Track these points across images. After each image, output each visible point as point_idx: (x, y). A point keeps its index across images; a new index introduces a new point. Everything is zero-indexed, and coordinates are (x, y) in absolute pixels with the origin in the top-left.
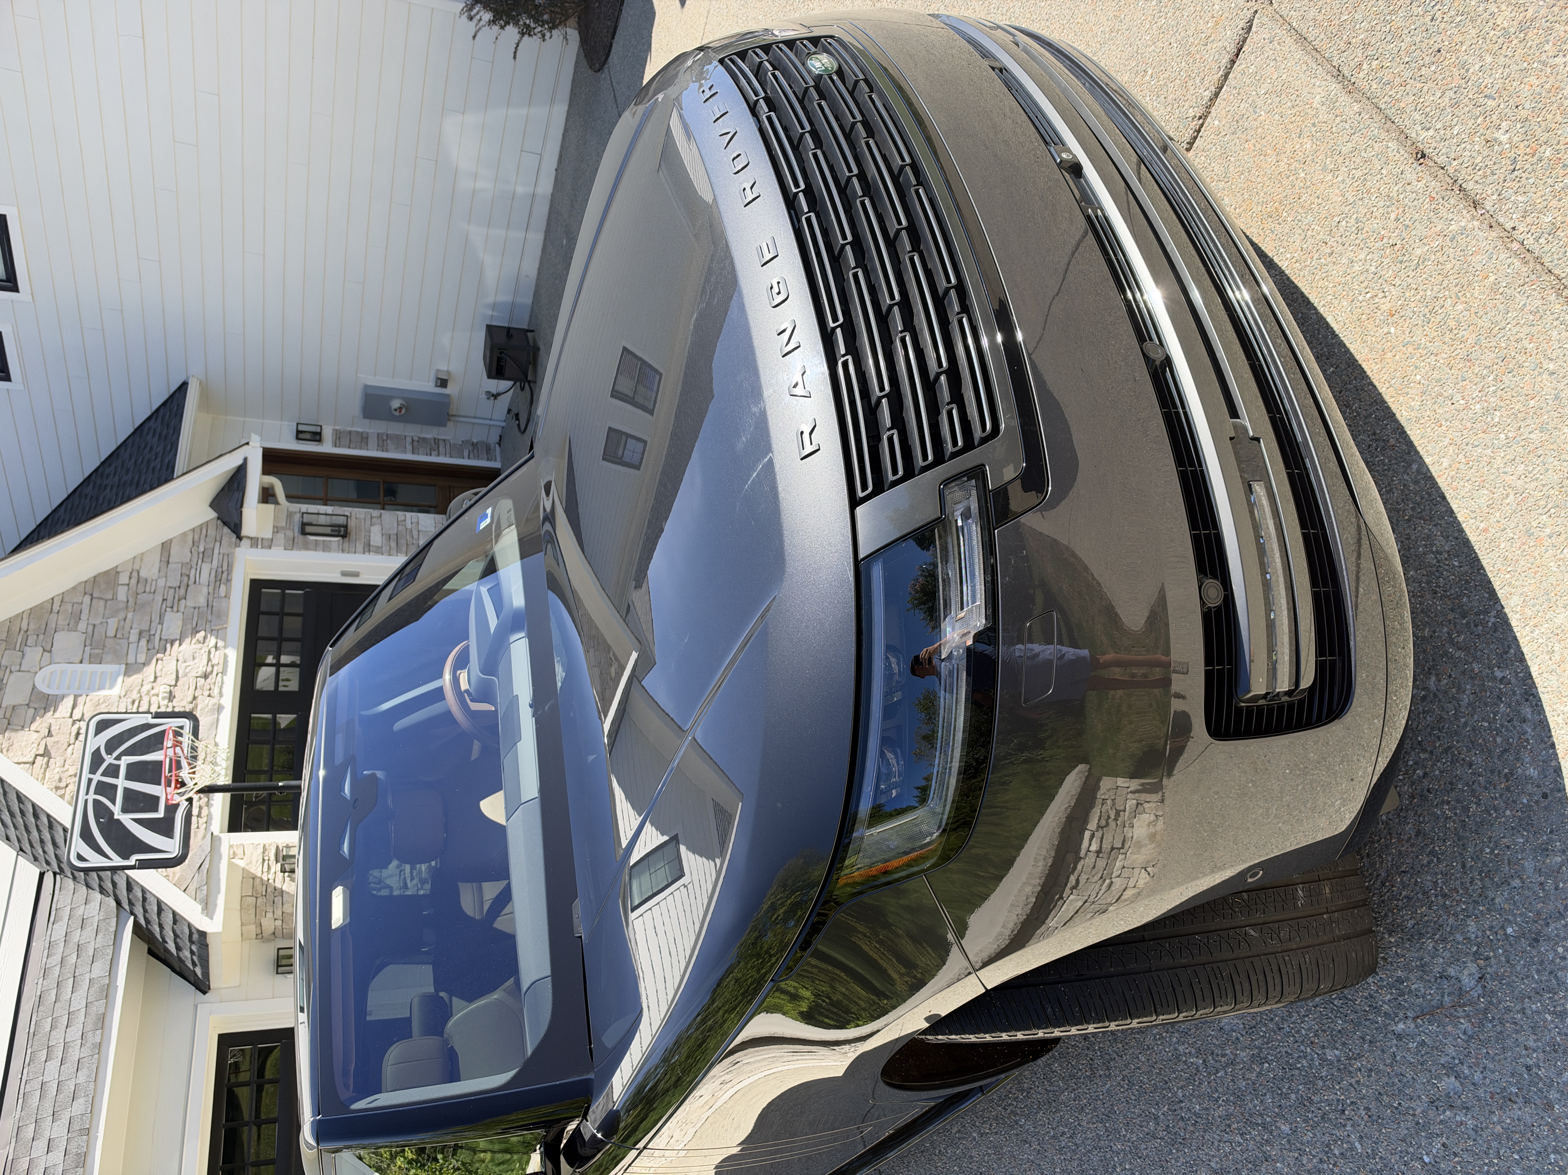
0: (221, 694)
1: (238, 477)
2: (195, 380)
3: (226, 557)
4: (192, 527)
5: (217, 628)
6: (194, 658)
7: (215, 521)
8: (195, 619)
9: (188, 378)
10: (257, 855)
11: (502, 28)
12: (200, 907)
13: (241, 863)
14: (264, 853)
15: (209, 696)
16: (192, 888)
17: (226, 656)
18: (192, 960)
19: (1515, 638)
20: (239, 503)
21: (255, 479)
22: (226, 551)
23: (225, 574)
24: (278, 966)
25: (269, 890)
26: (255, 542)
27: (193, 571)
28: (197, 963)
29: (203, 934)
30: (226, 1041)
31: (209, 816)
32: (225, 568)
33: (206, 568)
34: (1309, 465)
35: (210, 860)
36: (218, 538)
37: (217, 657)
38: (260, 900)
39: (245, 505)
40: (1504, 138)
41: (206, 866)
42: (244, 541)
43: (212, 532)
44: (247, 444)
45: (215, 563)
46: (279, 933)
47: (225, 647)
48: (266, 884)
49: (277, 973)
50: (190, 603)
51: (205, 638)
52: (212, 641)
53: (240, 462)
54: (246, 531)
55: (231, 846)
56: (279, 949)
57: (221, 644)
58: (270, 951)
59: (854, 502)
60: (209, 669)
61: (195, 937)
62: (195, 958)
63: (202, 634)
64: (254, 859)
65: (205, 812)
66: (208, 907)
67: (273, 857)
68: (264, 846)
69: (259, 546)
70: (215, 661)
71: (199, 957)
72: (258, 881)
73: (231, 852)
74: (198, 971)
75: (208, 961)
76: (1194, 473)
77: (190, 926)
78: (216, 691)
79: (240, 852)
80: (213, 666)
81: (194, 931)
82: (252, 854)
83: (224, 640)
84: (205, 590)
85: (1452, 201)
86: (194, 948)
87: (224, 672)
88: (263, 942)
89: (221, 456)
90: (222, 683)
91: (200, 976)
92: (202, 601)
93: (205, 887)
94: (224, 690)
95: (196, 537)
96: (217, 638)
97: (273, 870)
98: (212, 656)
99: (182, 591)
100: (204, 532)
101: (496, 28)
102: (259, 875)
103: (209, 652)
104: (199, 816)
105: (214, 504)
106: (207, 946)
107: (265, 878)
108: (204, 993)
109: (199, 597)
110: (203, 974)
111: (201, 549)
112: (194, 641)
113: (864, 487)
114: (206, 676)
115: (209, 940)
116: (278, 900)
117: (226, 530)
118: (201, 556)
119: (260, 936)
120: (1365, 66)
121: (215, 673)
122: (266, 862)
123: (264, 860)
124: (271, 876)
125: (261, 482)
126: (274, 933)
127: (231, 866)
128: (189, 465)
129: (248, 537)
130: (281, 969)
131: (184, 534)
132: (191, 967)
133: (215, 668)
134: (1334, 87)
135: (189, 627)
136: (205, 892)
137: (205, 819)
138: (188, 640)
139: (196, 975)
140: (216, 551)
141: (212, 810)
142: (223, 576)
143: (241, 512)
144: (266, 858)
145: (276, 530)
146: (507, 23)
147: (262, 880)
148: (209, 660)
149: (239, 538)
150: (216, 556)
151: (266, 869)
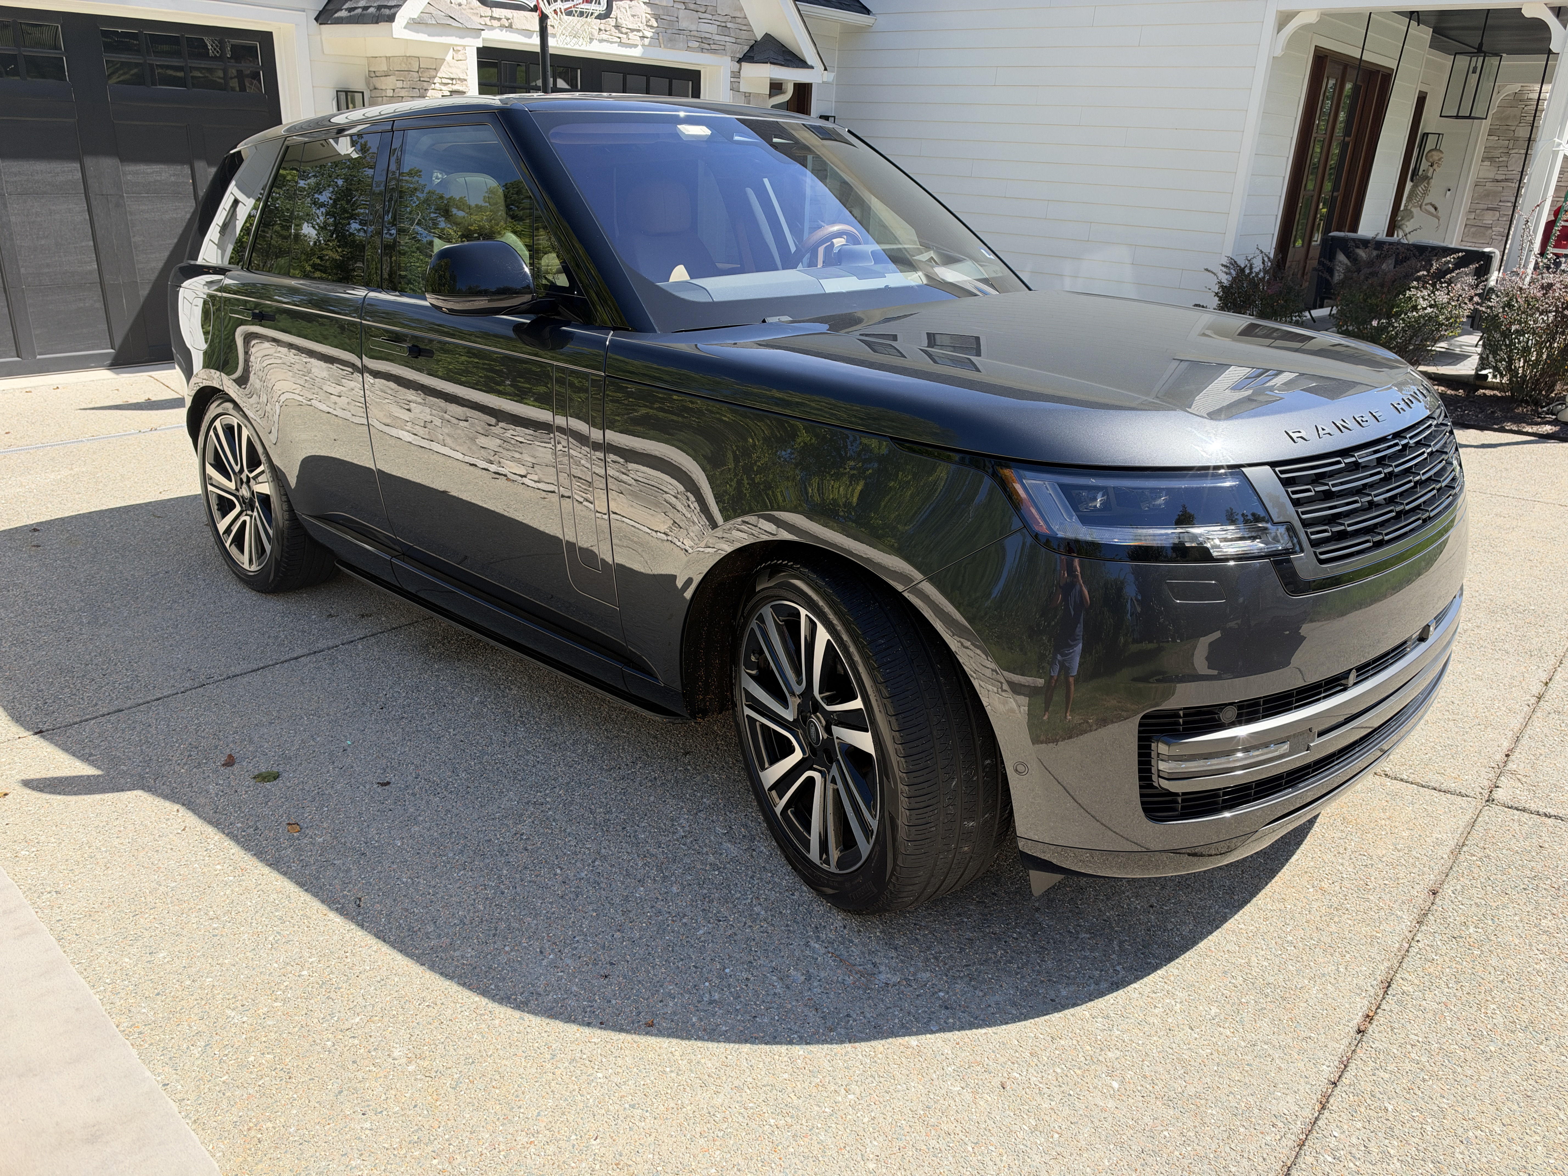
0: (601, 41)
1: (794, 60)
2: (873, 21)
3: (723, 47)
4: (748, 16)
5: (661, 38)
6: (633, 16)
7: (753, 38)
8: (668, 18)
9: (874, 15)
10: (457, 73)
11: (1217, 294)
12: (416, 17)
13: (449, 58)
14: (459, 79)
15: (600, 30)
16: (431, 9)
17: (636, 46)
18: (355, 8)
19: (1149, 974)
20: (775, 61)
21: (791, 76)
22: (727, 47)
23: (707, 46)
24: (346, 92)
25: (425, 84)
26: (736, 75)
27: (710, 17)
28: (352, 13)
29: (391, 19)
30: (266, 38)
31: (492, 28)
32: (713, 47)
33: (713, 29)
34: (1286, 791)
35: (459, 28)
36: (738, 41)
37: (634, 37)
38: (415, 75)
39: (772, 66)
40: (1471, 931)
41: (454, 24)
42: (737, 65)
43: (744, 35)
44: (826, 69)
45: (717, 38)
46: (376, 93)
47: (643, 45)
48: (430, 81)
49: (337, 91)
50: (682, 13)
51: (651, 27)
52: (649, 33)
53: (809, 63)
54: (745, 65)
55: (464, 47)
56: (363, 93)
57: (647, 41)
58: (358, 84)
59: (1273, 464)
60: (624, 30)
61: (387, 12)
62: (360, 10)
63: (655, 24)
64: (454, 70)
65: (496, 23)
66: (415, 24)
67: (455, 88)
68: (465, 80)
69: (732, 80)
70: (631, 35)
71: (361, 15)
72: (433, 73)
73: (459, 48)
74: (343, 14)
75: (357, 23)
76: (1291, 703)
77: (399, 6)
78: (604, 36)
79: (460, 57)
80: (626, 33)
81: (393, 11)
82: (458, 68)
83: (650, 45)
84: (693, 27)
85: (1415, 910)
86: (371, 10)
87: (621, 44)
88: (366, 78)
89: (815, 45)
90: (612, 43)
91: (336, 15)
92: (683, 24)
93: (434, 22)
94: (605, 43)
95: (739, 21)
96: (651, 38)
97: (443, 88)
98: (635, 33)
99: (692, 6)
100: (744, 28)
101: (1216, 289)
102: (439, 75)
103: (639, 31)
104: (492, 18)
105: (768, 37)
106: (377, 23)
107: (437, 80)
108: (317, 19)
109: (687, 21)
110: (338, 18)
111: (729, 25)
112: (649, 16)
113: (1282, 472)
114: (617, 27)
115: (383, 26)
116: (416, 93)
117: (746, 48)
118: (723, 24)
119: (373, 75)
120: (1475, 858)
121: (620, 35)
122: (450, 82)
123: (452, 79)
124: (437, 86)
125: (788, 81)
126: (375, 89)
127: (446, 47)
128: (808, 16)
129: (740, 69)
130: (343, 96)
131: (741, 9)
132: (345, 7)
133: (625, 36)
134: (1452, 844)
135: (661, 12)
136: (430, 22)
137: (489, 23)
138: (649, 10)
139: (336, 12)
140: (727, 39)
141: (497, 30)
142: (706, 45)
143: (767, 63)
144: (454, 82)
145: (747, 96)
146: (1220, 299)
147: (435, 77)
148: (632, 30)
149: (740, 61)
150: (723, 38)
151: (445, 81)
